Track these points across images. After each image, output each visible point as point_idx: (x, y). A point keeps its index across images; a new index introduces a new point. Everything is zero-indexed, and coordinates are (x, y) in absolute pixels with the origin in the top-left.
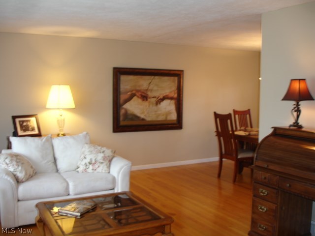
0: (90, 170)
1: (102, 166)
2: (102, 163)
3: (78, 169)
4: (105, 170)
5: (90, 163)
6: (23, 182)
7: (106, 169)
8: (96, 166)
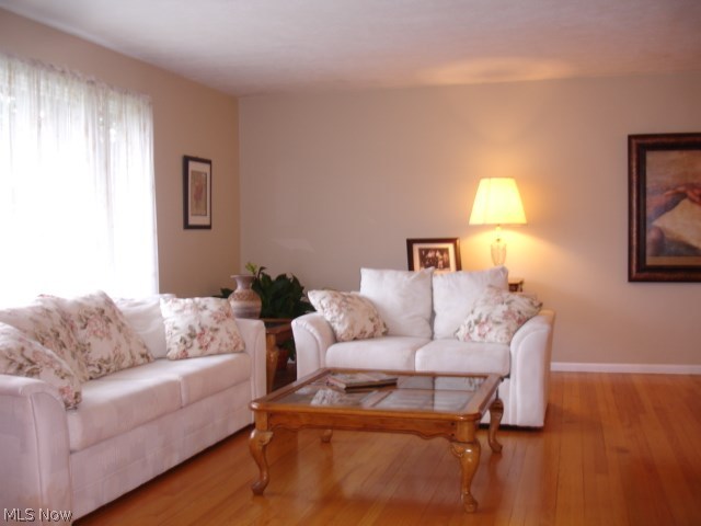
0: (475, 336)
1: (496, 329)
2: (498, 323)
3: (458, 334)
4: (501, 339)
5: (477, 322)
6: (343, 341)
7: (504, 336)
8: (487, 328)
